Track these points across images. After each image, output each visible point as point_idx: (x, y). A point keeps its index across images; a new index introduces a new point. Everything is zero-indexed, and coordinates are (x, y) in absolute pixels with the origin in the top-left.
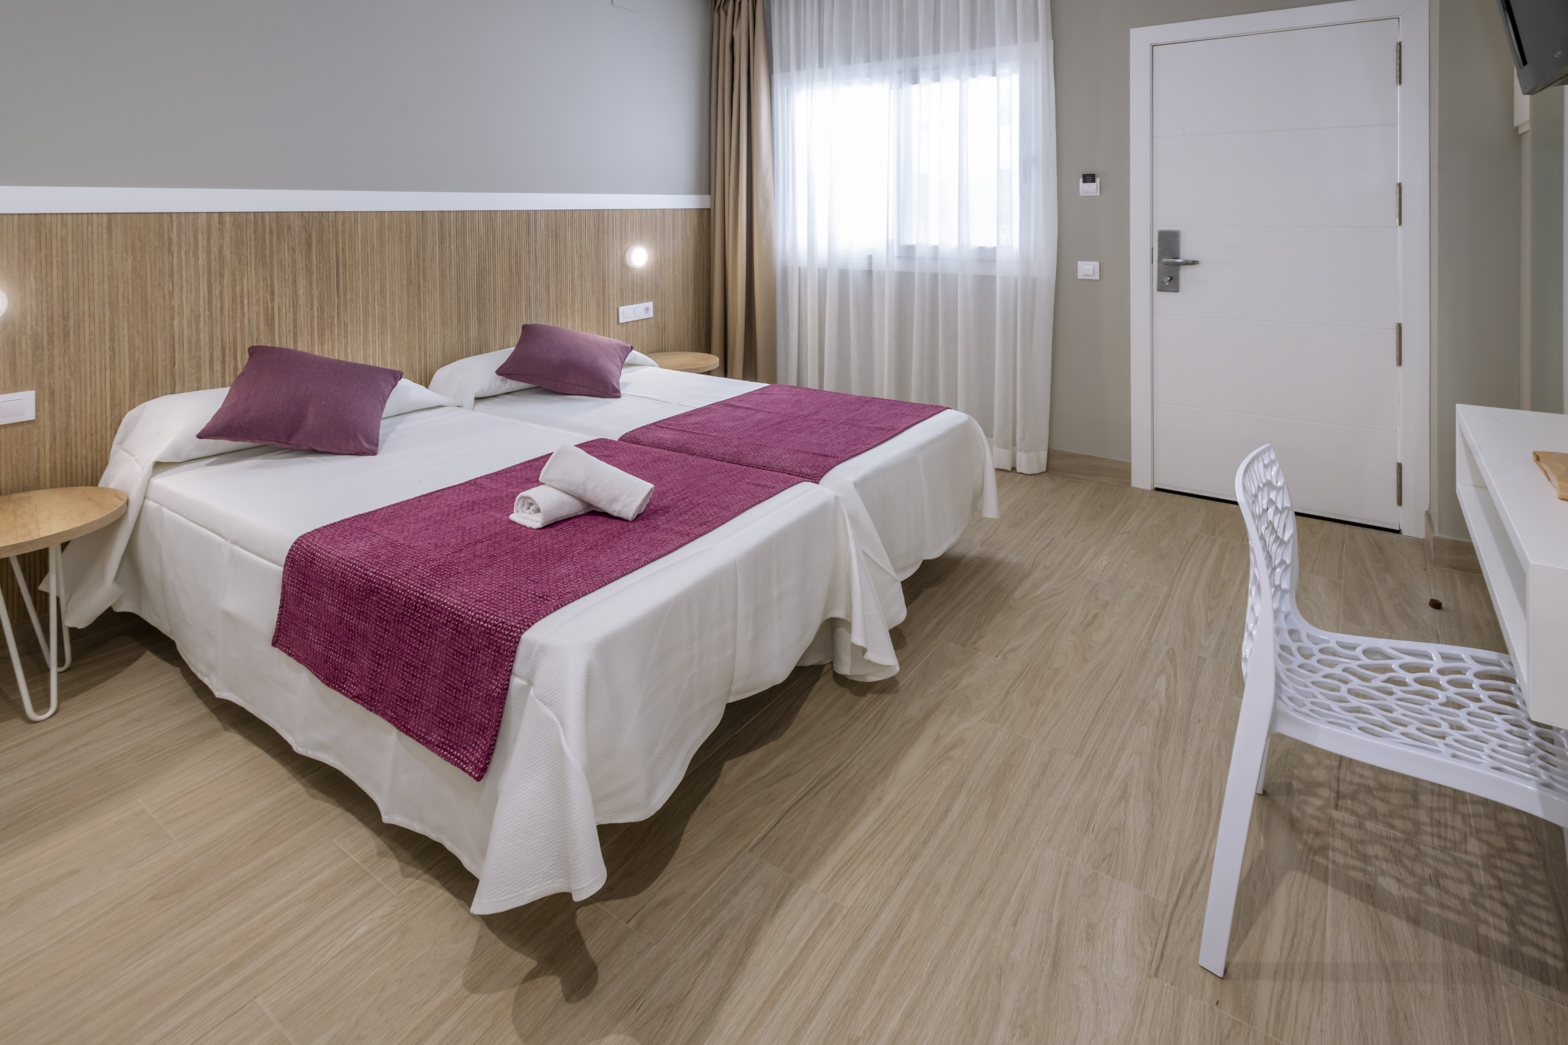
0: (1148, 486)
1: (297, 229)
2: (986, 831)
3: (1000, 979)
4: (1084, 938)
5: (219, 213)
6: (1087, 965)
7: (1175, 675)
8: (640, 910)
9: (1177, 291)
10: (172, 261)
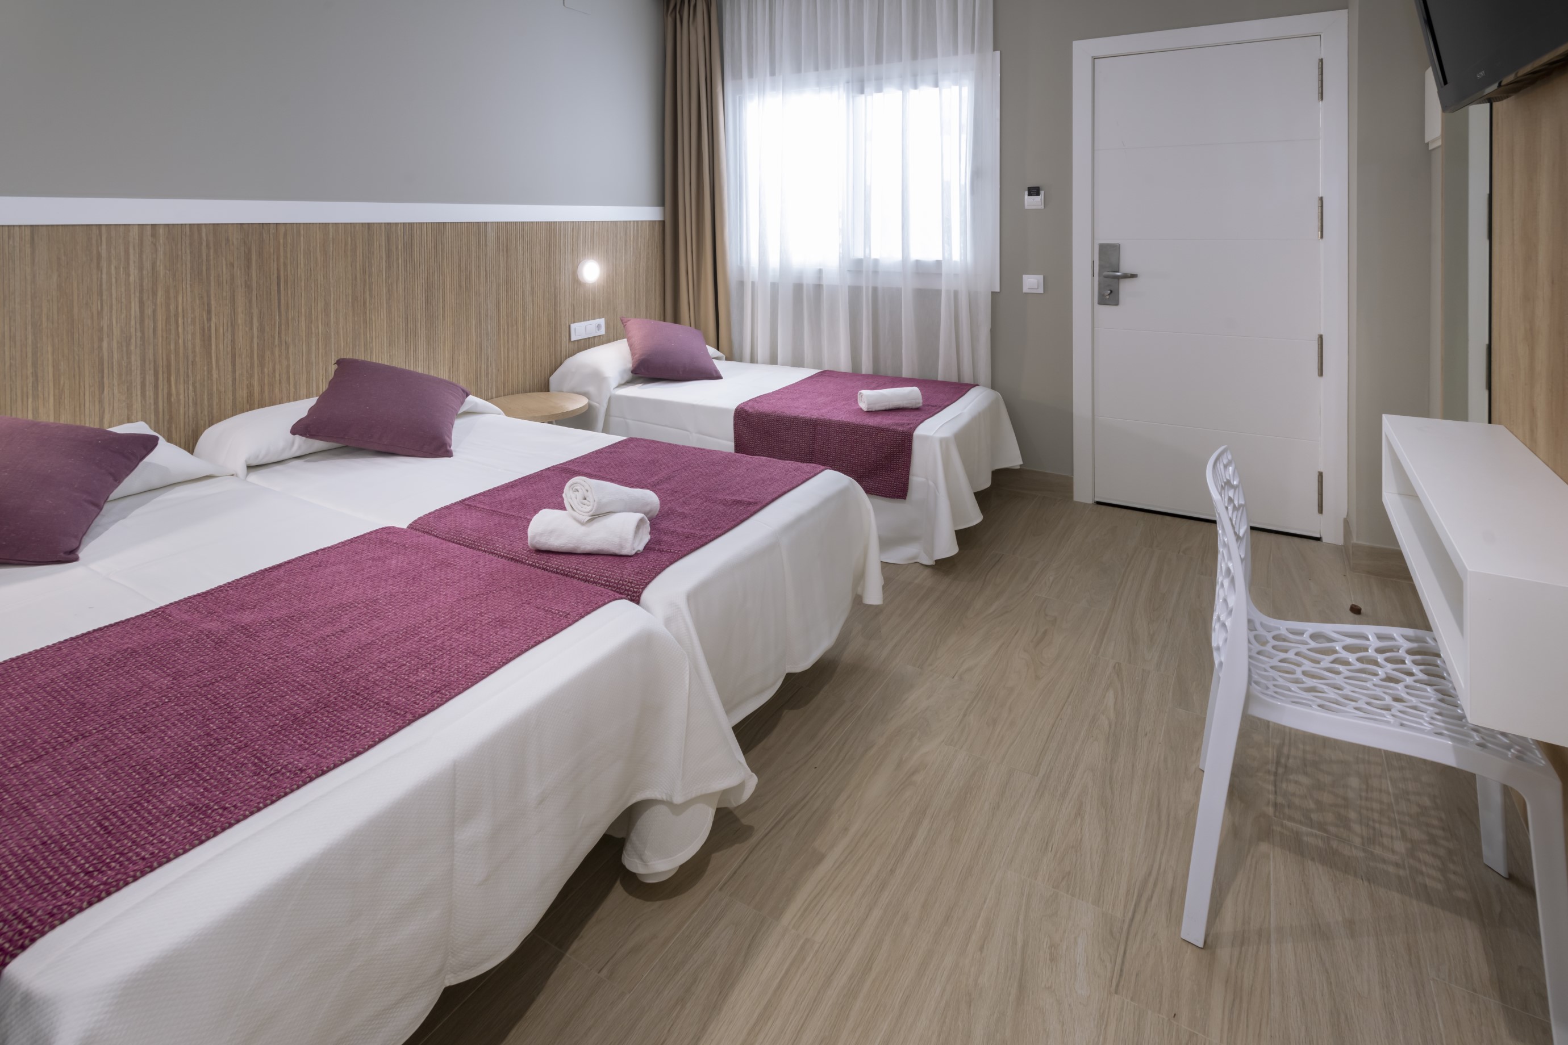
0: (1090, 501)
1: (235, 242)
2: (950, 856)
3: (970, 1006)
4: (1048, 959)
5: (152, 225)
6: (1051, 987)
7: (1122, 689)
8: (612, 957)
9: (1117, 304)
10: (101, 278)
